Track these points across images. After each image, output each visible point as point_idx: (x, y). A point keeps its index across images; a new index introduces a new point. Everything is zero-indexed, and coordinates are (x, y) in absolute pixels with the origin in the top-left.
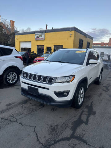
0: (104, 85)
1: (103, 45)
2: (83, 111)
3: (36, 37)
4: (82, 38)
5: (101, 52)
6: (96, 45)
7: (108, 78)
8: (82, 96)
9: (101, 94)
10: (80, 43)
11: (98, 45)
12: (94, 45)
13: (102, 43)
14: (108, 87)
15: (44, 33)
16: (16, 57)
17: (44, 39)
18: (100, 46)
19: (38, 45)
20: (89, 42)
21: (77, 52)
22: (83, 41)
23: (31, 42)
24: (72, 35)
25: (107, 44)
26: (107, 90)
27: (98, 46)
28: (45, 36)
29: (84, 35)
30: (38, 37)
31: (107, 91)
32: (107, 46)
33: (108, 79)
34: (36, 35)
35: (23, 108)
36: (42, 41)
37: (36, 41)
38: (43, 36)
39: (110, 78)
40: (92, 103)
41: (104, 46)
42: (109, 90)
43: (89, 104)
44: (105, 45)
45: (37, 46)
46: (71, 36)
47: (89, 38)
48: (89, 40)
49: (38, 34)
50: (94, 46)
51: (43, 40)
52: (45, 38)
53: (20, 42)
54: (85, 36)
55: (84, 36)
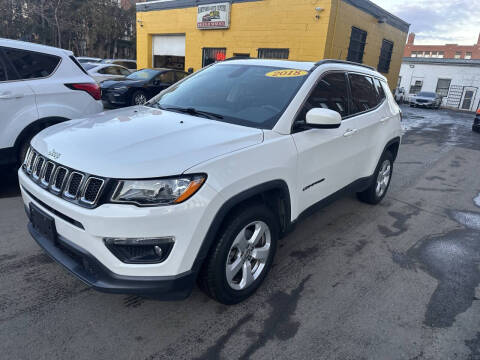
0: (397, 207)
1: (451, 54)
2: (249, 317)
3: (200, 17)
4: (362, 26)
5: (440, 80)
6: (427, 53)
7: (427, 178)
8: (254, 256)
9: (361, 246)
10: (353, 42)
11: (434, 53)
12: (421, 52)
13: (448, 46)
14: (409, 216)
15: (227, 4)
16: (71, 86)
17: (227, 25)
18: (441, 57)
19: (206, 46)
20: (393, 40)
21: (270, 74)
22: (365, 34)
23: (183, 35)
24: (323, 10)
25: (468, 50)
26: (394, 230)
27: (434, 56)
28: (230, 13)
29: (372, 14)
30: (206, 19)
31: (396, 234)
32: (468, 57)
33: (423, 183)
34: (201, 11)
35: (28, 280)
36: (220, 33)
37: (200, 34)
38: (223, 16)
39: (432, 178)
40: (306, 284)
41: (457, 57)
42: (404, 229)
43: (288, 284)
44: (458, 53)
45: (204, 49)
46: (318, 17)
47: (393, 24)
48: (390, 32)
49: (207, 9)
50: (419, 56)
51: (223, 28)
52: (230, 22)
53: (152, 36)
54: (377, 17)
55: (371, 17)
